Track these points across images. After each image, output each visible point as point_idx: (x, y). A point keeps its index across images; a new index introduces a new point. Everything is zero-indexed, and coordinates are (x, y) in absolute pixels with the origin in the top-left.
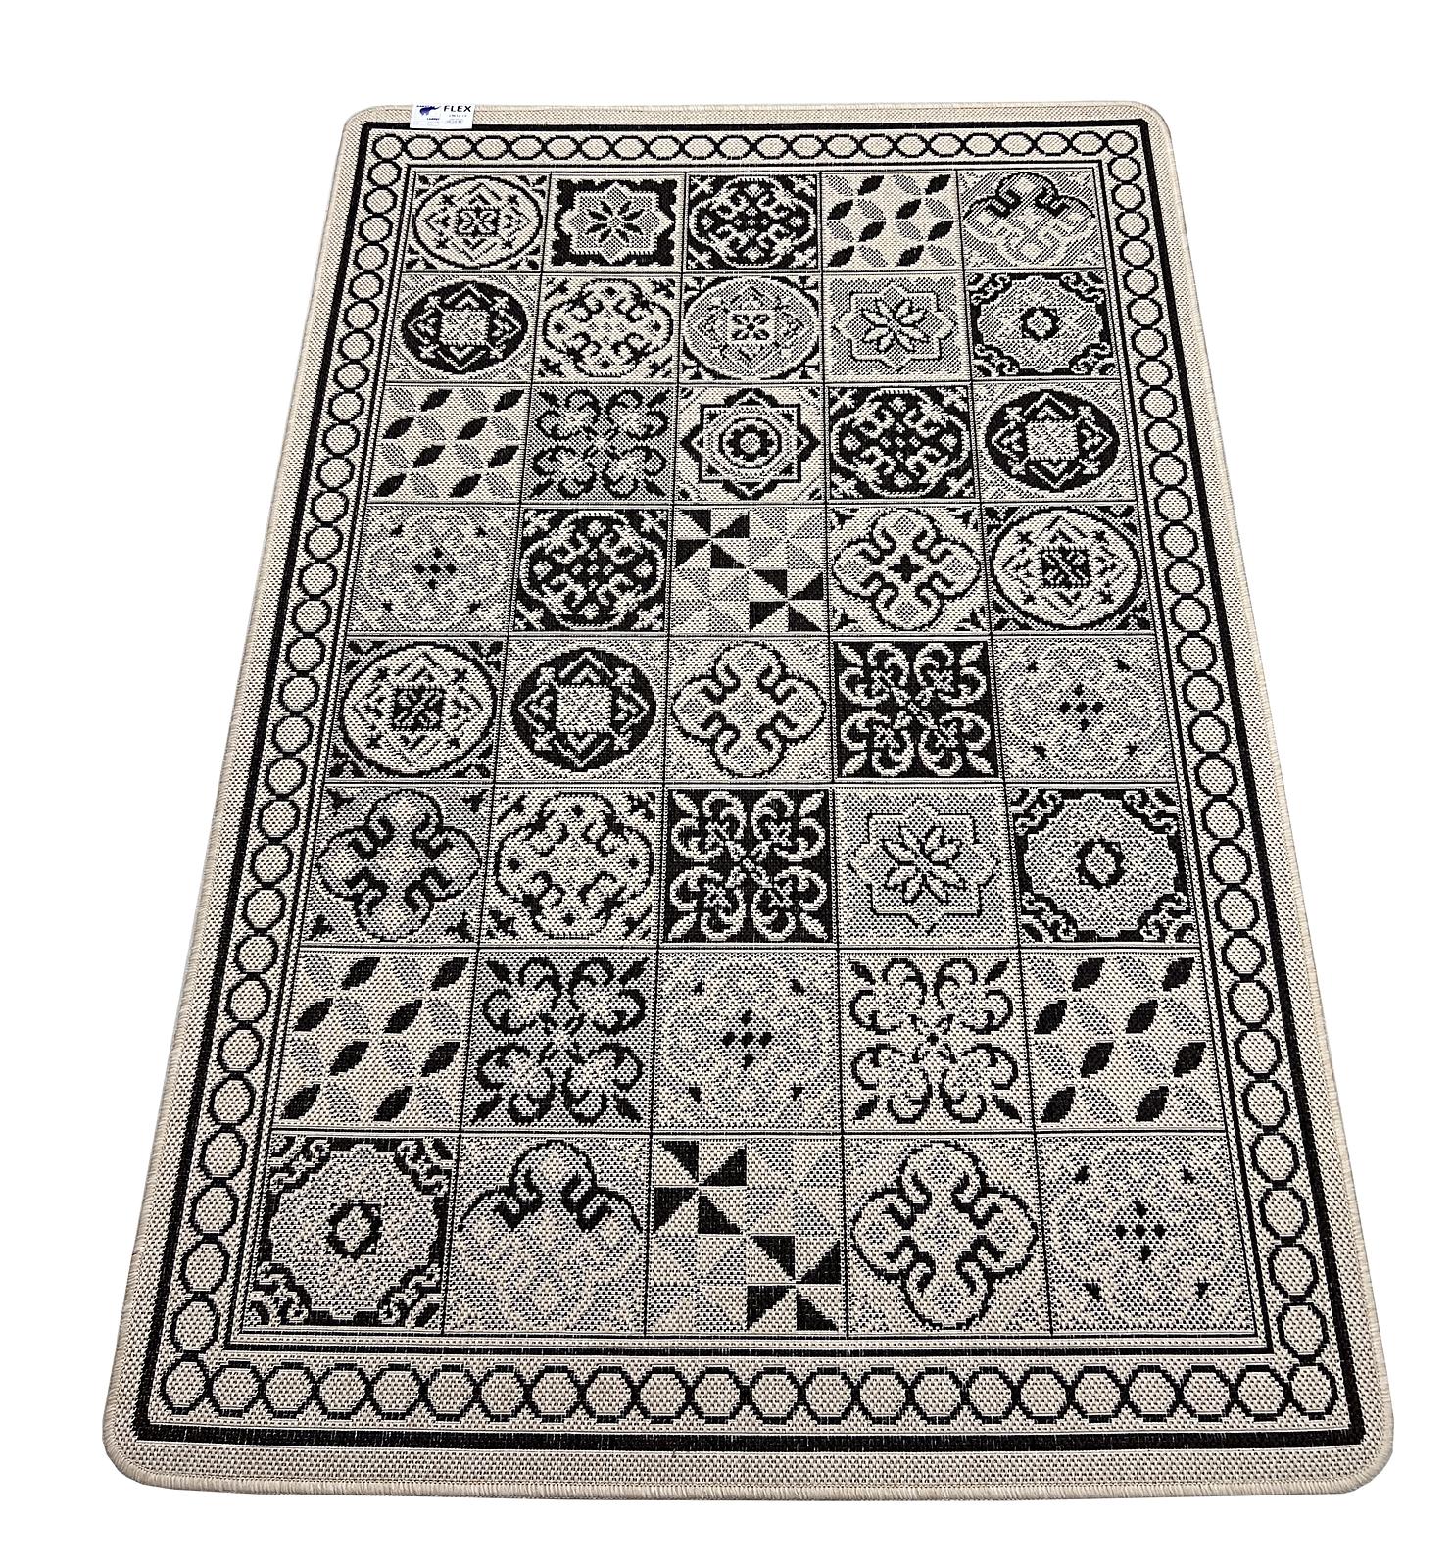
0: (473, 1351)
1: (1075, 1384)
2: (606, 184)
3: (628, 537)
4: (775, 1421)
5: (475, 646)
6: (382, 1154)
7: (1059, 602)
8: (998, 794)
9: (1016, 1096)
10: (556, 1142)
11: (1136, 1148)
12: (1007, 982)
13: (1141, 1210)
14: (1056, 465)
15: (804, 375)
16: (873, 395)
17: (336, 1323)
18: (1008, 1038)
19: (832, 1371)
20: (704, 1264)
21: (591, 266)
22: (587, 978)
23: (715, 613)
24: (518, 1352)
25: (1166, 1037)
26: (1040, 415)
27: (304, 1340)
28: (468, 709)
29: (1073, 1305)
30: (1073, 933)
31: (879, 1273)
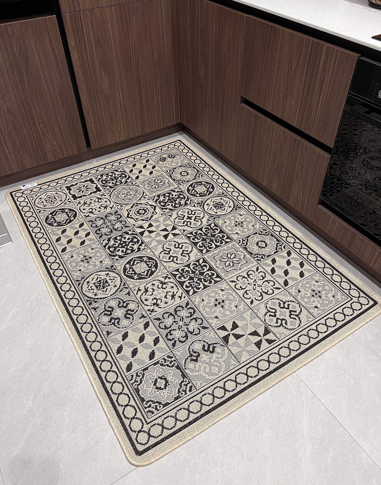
0: (206, 389)
1: (326, 323)
2: (77, 184)
3: (127, 237)
4: (278, 362)
5: (107, 268)
6: (157, 366)
7: (222, 211)
8: (235, 243)
9: (277, 285)
10: (194, 341)
11: (305, 282)
12: (260, 269)
13: (314, 291)
14: (205, 192)
15: (144, 198)
16: (161, 195)
17: (171, 403)
18: (268, 277)
19: (282, 347)
20: (243, 345)
21: (83, 197)
22: (178, 310)
23: (156, 241)
24: (216, 383)
25: (295, 264)
26: (195, 186)
27: (166, 411)
28: (114, 279)
29: (315, 312)
30: (266, 257)
31: (277, 327)
